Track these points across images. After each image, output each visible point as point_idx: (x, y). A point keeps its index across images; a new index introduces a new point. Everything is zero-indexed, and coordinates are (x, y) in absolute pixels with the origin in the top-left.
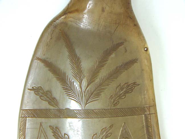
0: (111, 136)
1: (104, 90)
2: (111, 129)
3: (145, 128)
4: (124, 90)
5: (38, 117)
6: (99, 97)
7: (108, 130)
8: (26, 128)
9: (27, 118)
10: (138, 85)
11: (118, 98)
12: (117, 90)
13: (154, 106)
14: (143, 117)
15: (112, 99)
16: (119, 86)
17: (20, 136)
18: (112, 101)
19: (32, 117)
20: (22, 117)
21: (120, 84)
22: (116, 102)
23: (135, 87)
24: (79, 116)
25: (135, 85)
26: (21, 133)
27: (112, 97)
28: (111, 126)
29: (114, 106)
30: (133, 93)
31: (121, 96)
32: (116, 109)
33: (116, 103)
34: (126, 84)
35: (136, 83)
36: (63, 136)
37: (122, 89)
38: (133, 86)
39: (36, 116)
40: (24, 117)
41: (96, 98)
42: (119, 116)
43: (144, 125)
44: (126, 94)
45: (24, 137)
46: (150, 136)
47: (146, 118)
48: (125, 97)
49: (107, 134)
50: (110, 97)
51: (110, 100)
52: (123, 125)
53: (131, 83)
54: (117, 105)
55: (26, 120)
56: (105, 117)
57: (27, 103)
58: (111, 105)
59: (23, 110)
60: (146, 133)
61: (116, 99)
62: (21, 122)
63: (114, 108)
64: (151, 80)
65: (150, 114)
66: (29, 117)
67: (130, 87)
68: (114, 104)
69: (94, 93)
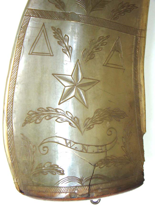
0: (106, 44)
1: (109, 3)
2: (107, 39)
3: (134, 48)
4: (125, 8)
5: (42, 18)
6: (103, 8)
7: (105, 39)
8: (28, 26)
9: (31, 17)
10: (136, 8)
11: (118, 13)
12: (119, 6)
13: (145, 30)
14: (134, 38)
15: (113, 13)
16: (121, 3)
17: (20, 33)
18: (113, 14)
19: (36, 17)
20: (26, 16)
21: (123, 2)
22: (116, 16)
23: (134, 8)
24: (82, 21)
25: (134, 7)
26: (22, 30)
27: (114, 11)
28: (108, 37)
29: (114, 19)
30: (131, 13)
31: (121, 12)
32: (115, 23)
33: (116, 18)
34: (127, 4)
35: (136, 5)
36: (63, 37)
37: (123, 7)
38: (132, 7)
39: (41, 16)
40: (28, 16)
41: (100, 8)
42: (116, 30)
43: (133, 45)
44: (126, 12)
45: (24, 35)
46: (136, 57)
47: (137, 39)
48: (124, 15)
49: (103, 42)
50: (112, 11)
51: (112, 13)
52: (117, 39)
53: (131, 4)
54: (116, 19)
55: (30, 19)
56: (104, 27)
57: (34, 3)
58: (112, 17)
59: (29, 9)
60: (133, 53)
61: (116, 14)
62: (24, 20)
63: (113, 21)
64: (148, 7)
65: (141, 37)
66: (33, 16)
67: (129, 7)
68: (114, 18)
69: (99, 3)
